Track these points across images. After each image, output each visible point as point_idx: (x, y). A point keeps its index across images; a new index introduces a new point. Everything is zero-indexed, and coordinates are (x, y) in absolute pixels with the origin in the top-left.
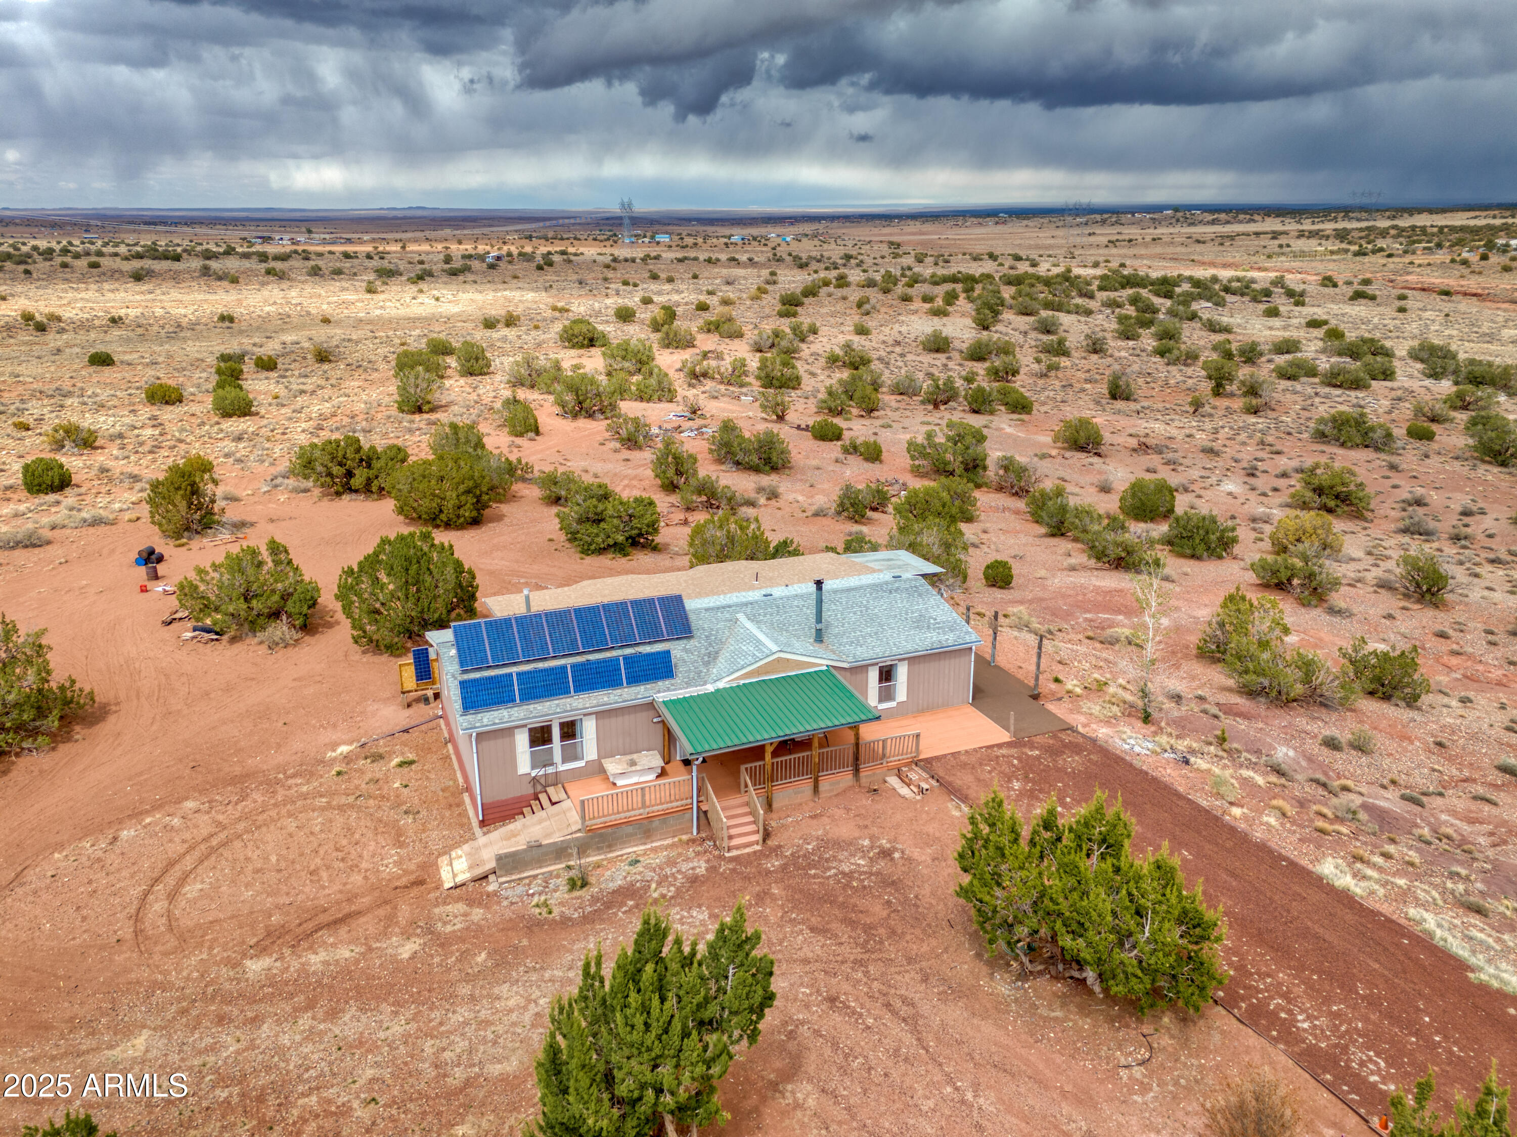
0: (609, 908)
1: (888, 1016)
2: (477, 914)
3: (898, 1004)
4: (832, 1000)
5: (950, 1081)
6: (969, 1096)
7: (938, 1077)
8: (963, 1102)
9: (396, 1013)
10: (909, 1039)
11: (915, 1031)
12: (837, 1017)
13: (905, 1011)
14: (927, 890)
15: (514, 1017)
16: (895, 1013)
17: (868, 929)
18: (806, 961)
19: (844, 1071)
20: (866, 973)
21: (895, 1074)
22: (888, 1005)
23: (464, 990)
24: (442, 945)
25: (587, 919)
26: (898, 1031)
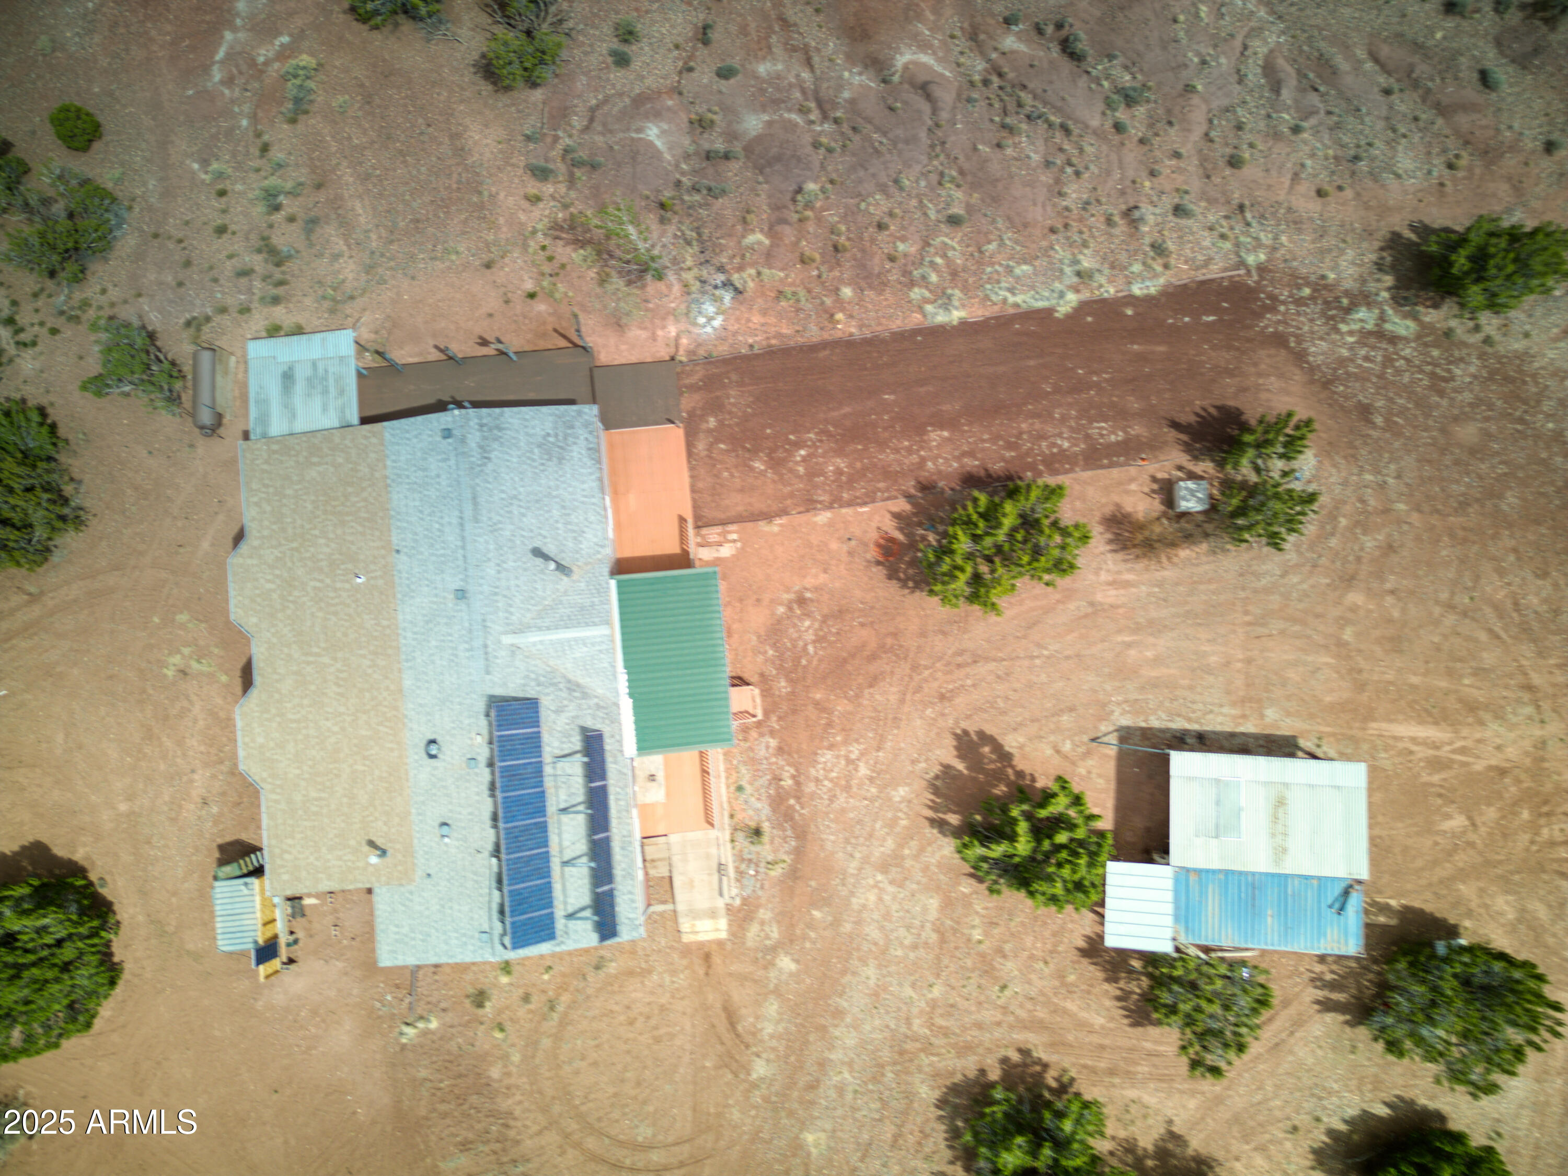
0: (792, 819)
1: (968, 669)
2: (764, 914)
3: (959, 660)
4: (942, 697)
5: (1032, 658)
6: (1046, 653)
7: (1026, 663)
8: (1048, 657)
9: (854, 974)
10: (992, 666)
11: (987, 659)
12: (958, 700)
13: (967, 658)
14: (858, 593)
15: (887, 898)
16: (968, 665)
17: (882, 647)
18: (902, 701)
19: (1004, 713)
20: (926, 668)
21: (1017, 685)
22: (959, 666)
23: (847, 927)
24: (791, 941)
25: (801, 834)
26: (983, 669)
